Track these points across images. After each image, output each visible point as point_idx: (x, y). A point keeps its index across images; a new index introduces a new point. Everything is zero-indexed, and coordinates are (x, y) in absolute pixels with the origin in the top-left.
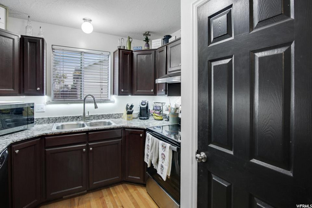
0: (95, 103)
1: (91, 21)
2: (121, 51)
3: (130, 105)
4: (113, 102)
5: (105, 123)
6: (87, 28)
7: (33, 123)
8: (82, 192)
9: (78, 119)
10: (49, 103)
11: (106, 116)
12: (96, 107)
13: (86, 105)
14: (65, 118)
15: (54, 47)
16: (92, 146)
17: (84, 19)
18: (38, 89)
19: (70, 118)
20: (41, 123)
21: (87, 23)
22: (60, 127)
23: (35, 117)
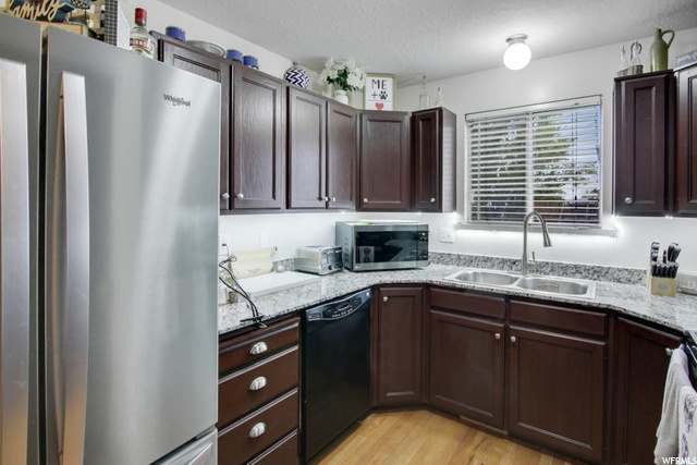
0: (545, 231)
1: (525, 37)
2: (623, 83)
3: (663, 248)
4: (613, 234)
5: (575, 289)
6: (517, 58)
7: (426, 259)
8: (493, 428)
9: (514, 267)
10: (460, 226)
11: (587, 269)
12: (547, 243)
13: (530, 235)
14: (487, 260)
15: (469, 117)
16: (516, 333)
17: (509, 40)
18: (433, 200)
19: (497, 262)
20: (447, 264)
21: (517, 46)
22: (471, 277)
23: (431, 249)
